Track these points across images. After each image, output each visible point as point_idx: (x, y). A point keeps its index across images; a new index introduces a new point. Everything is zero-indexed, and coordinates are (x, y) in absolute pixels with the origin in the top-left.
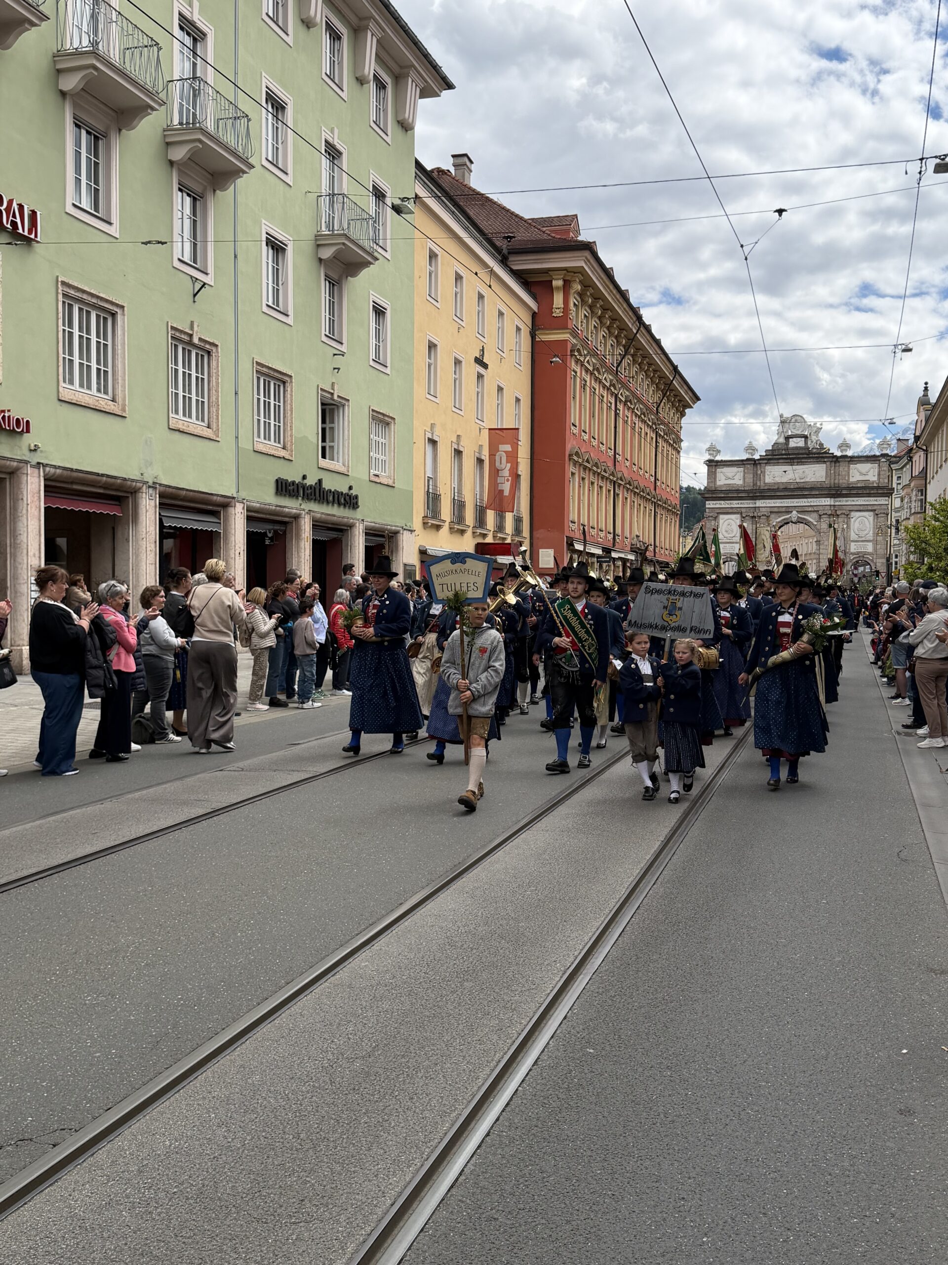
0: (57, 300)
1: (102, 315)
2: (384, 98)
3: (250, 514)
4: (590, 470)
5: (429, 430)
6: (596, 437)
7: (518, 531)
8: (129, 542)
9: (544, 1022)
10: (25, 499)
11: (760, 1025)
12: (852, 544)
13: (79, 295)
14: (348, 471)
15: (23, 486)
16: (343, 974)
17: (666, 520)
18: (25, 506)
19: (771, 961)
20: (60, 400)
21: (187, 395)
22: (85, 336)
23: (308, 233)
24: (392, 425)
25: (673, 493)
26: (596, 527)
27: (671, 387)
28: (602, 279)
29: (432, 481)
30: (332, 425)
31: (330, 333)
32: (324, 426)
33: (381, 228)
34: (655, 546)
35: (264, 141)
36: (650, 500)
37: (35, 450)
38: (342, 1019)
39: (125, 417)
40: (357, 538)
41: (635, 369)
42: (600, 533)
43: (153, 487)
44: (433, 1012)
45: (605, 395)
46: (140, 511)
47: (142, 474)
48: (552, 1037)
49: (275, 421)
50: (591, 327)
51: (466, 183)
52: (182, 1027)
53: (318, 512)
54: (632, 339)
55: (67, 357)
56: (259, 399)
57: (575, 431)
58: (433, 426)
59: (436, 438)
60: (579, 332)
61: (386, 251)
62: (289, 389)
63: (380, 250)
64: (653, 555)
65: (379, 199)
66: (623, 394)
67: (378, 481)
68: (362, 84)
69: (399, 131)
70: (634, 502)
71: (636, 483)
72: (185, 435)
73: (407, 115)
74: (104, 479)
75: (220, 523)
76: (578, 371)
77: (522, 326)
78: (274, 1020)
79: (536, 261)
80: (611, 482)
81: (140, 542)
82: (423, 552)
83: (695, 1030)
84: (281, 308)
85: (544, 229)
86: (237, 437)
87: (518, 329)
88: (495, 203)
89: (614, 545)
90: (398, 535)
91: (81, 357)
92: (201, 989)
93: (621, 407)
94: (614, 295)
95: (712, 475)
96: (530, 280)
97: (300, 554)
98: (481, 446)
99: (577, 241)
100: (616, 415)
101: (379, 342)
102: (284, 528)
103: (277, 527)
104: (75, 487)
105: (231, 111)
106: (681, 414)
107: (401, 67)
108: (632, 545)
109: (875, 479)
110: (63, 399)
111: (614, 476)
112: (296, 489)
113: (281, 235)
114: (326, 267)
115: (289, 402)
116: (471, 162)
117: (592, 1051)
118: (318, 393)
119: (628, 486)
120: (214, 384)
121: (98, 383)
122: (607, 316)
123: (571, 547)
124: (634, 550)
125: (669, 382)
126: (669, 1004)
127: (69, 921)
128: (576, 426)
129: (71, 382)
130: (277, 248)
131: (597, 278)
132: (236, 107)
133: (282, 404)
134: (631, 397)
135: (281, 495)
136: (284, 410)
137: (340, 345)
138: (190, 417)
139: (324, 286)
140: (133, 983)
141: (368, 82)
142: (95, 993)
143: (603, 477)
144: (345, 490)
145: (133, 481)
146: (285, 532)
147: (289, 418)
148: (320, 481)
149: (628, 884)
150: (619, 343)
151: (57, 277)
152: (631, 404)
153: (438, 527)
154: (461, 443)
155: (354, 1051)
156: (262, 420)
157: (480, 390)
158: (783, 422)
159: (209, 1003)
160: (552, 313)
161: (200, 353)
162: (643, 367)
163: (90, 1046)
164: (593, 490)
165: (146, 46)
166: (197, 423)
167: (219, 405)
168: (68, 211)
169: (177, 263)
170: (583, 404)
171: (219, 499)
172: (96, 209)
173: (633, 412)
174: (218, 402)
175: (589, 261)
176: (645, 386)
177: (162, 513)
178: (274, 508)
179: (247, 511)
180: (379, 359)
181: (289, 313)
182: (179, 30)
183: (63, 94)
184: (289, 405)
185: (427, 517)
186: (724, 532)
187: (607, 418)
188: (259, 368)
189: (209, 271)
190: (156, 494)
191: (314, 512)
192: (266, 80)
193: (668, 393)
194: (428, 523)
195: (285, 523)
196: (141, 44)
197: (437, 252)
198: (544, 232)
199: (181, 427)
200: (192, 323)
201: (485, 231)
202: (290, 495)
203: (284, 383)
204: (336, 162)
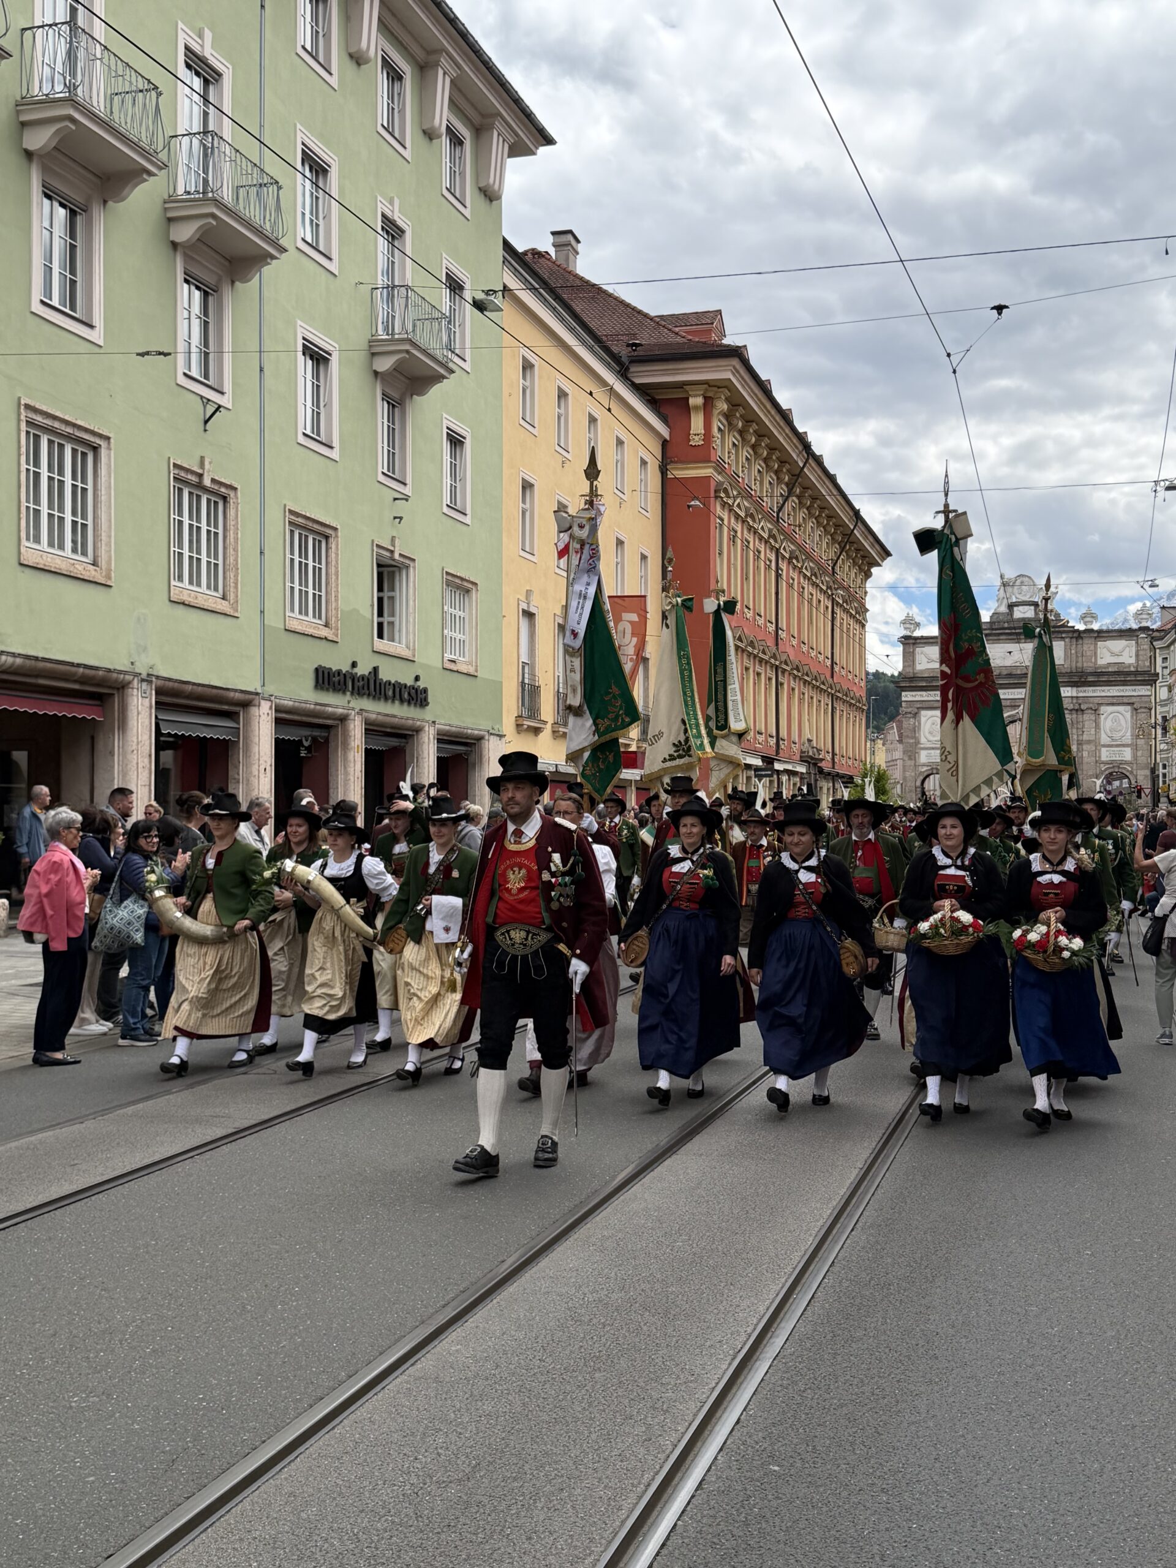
0: (19, 430)
1: (80, 449)
2: (460, 158)
3: (280, 715)
5: (523, 598)
6: (751, 607)
8: (113, 755)
9: (709, 1428)
11: (1007, 1428)
12: (1104, 750)
13: (49, 422)
14: (414, 656)
16: (426, 1362)
17: (848, 719)
19: (1019, 1337)
20: (21, 565)
21: (195, 555)
22: (56, 477)
23: (360, 340)
24: (474, 592)
25: (857, 681)
26: (752, 728)
27: (851, 540)
28: (756, 395)
29: (528, 667)
30: (391, 594)
31: (389, 471)
33: (457, 330)
34: (834, 754)
35: (299, 217)
36: (825, 691)
38: (427, 1427)
39: (110, 586)
40: (425, 746)
41: (802, 514)
42: (758, 736)
43: (147, 681)
44: (554, 1416)
45: (762, 550)
46: (129, 714)
47: (132, 663)
48: (721, 1450)
49: (314, 589)
50: (742, 459)
51: (570, 268)
52: (207, 1438)
53: (373, 712)
54: (797, 475)
55: (32, 506)
56: (292, 560)
58: (529, 593)
59: (533, 610)
60: (726, 466)
61: (465, 361)
62: (333, 546)
63: (456, 359)
64: (830, 765)
65: (455, 292)
66: (787, 548)
67: (455, 669)
68: (431, 139)
69: (481, 201)
70: (804, 694)
71: (806, 668)
72: (192, 610)
73: (492, 181)
74: (81, 670)
75: (239, 728)
76: (726, 517)
77: (648, 458)
78: (333, 1428)
79: (665, 372)
80: (772, 667)
81: (129, 757)
83: (918, 1437)
84: (323, 438)
85: (677, 329)
87: (644, 463)
88: (610, 295)
89: (777, 753)
90: (483, 741)
91: (51, 506)
92: (231, 1386)
93: (783, 565)
94: (772, 416)
95: (909, 657)
96: (657, 397)
97: (348, 770)
99: (721, 345)
100: (778, 576)
101: (455, 482)
102: (326, 734)
103: (316, 733)
104: (42, 681)
106: (866, 575)
107: (483, 116)
108: (802, 752)
109: (1133, 661)
110: (26, 563)
111: (776, 660)
112: (342, 681)
113: (323, 341)
114: (383, 381)
115: (333, 563)
116: (578, 241)
117: (776, 1468)
119: (795, 672)
120: (232, 540)
121: (74, 542)
122: (763, 444)
124: (805, 759)
125: (849, 532)
126: (881, 1401)
127: (43, 1289)
129: (37, 540)
130: (318, 358)
131: (749, 395)
132: (262, 170)
133: (323, 566)
134: (798, 553)
135: (322, 689)
136: (327, 573)
137: (402, 486)
138: (199, 585)
139: (382, 408)
140: (136, 1377)
141: (440, 136)
142: (85, 1391)
143: (761, 661)
144: (410, 682)
145: (120, 672)
146: (327, 740)
147: (334, 585)
148: (376, 670)
149: (816, 1229)
150: (780, 480)
151: (19, 399)
152: (798, 562)
153: (537, 731)
155: (446, 1471)
156: (297, 587)
158: (1004, 585)
159: (242, 1406)
160: (690, 440)
161: (213, 499)
162: (813, 511)
163: (80, 1468)
164: (748, 679)
165: (141, 91)
166: (208, 592)
167: (238, 569)
168: (33, 310)
169: (182, 380)
170: (732, 562)
171: (238, 696)
172: (73, 308)
173: (800, 572)
174: (237, 564)
175: (738, 372)
176: (817, 538)
177: (159, 717)
178: (312, 706)
179: (276, 711)
180: (455, 505)
181: (334, 445)
182: (186, 69)
183: (29, 155)
184: (333, 568)
185: (521, 717)
186: (927, 735)
187: (765, 580)
188: (293, 517)
189: (225, 390)
190: (151, 689)
191: (366, 711)
192: (303, 135)
193: (848, 547)
194: (523, 725)
195: (327, 727)
196: (134, 88)
197: (533, 361)
198: (676, 334)
199: (187, 599)
200: (203, 459)
201: (598, 332)
202: (334, 689)
203: (327, 537)
204: (396, 243)
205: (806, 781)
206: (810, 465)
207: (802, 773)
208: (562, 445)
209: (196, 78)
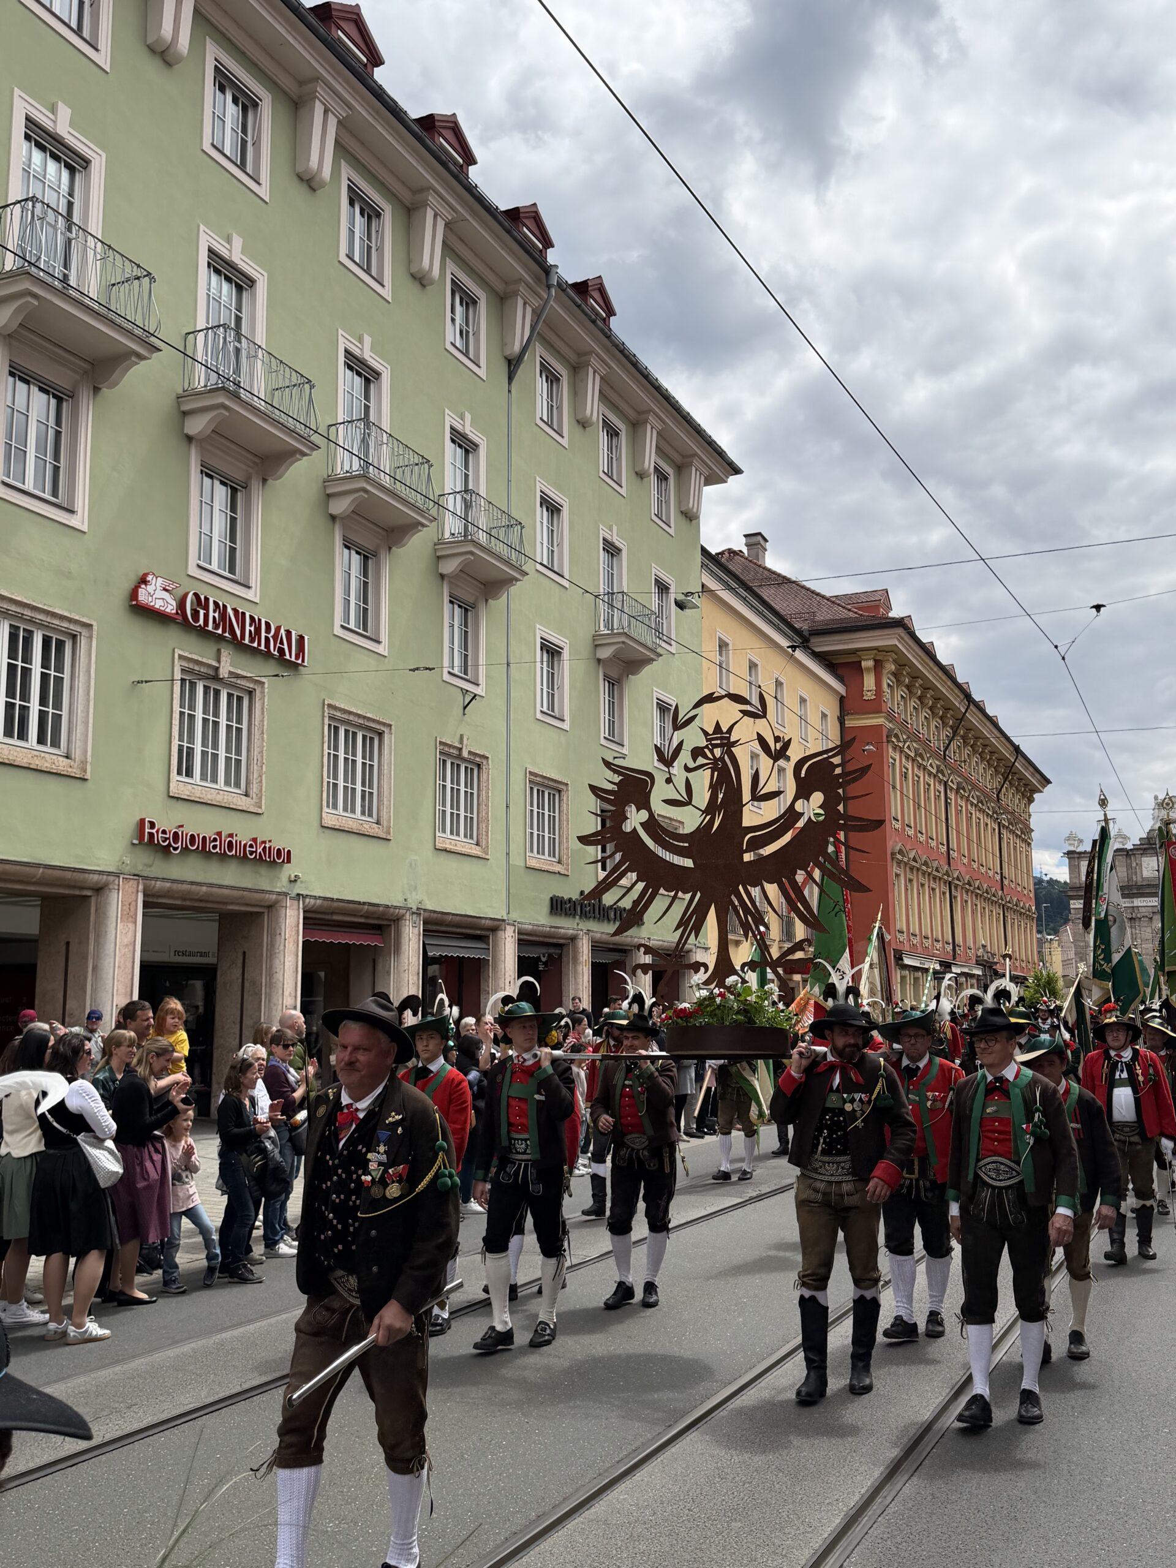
0: (323, 724)
1: (369, 735)
2: (665, 490)
3: (521, 937)
4: (918, 869)
6: (924, 832)
8: (390, 974)
10: (283, 934)
13: (345, 716)
15: (282, 920)
17: (1019, 926)
18: (283, 941)
20: (323, 827)
21: (455, 812)
22: (351, 757)
23: (585, 634)
25: (1025, 892)
26: (930, 936)
27: (1013, 770)
28: (920, 656)
31: (609, 735)
33: (665, 621)
35: (538, 545)
36: (996, 902)
37: (296, 881)
39: (390, 840)
41: (968, 750)
42: (935, 943)
43: (417, 913)
45: (932, 783)
46: (403, 941)
47: (405, 900)
49: (549, 833)
50: (910, 709)
51: (760, 563)
53: (596, 932)
54: (961, 719)
55: (331, 781)
56: (532, 811)
57: (896, 827)
60: (896, 715)
61: (671, 644)
62: (565, 799)
63: (664, 645)
65: (662, 592)
66: (954, 780)
68: (642, 478)
69: (683, 520)
70: (976, 905)
71: (977, 883)
72: (453, 855)
73: (691, 505)
74: (368, 907)
75: (489, 949)
76: (897, 758)
77: (828, 712)
79: (841, 642)
80: (945, 883)
81: (402, 976)
84: (557, 713)
86: (508, 854)
87: (824, 716)
88: (794, 582)
89: (954, 959)
91: (346, 780)
93: (952, 796)
94: (933, 671)
95: (1072, 869)
96: (834, 662)
97: (578, 979)
99: (888, 618)
100: (947, 804)
101: (664, 741)
102: (560, 952)
103: (552, 951)
104: (336, 917)
105: (503, 519)
106: (1029, 800)
107: (684, 457)
108: (977, 957)
110: (326, 825)
111: (949, 876)
112: (572, 908)
113: (556, 638)
114: (605, 667)
115: (565, 812)
116: (766, 540)
119: (967, 886)
120: (484, 798)
121: (363, 806)
122: (928, 695)
123: (900, 962)
124: (979, 963)
125: (1011, 765)
128: (898, 820)
129: (335, 807)
130: (552, 652)
131: (914, 656)
132: (509, 515)
133: (556, 815)
134: (964, 784)
135: (556, 914)
136: (559, 821)
137: (620, 747)
138: (458, 834)
139: (603, 687)
141: (650, 476)
143: (934, 879)
144: (628, 906)
145: (396, 907)
146: (560, 956)
147: (564, 830)
150: (945, 724)
151: (324, 700)
152: (965, 791)
153: (737, 944)
156: (535, 832)
157: (781, 785)
158: (1159, 805)
160: (863, 696)
161: (470, 767)
162: (977, 749)
164: (924, 894)
165: (417, 464)
166: (465, 840)
167: (488, 821)
168: (336, 633)
169: (446, 677)
170: (905, 794)
171: (487, 922)
172: (365, 629)
173: (967, 800)
174: (488, 817)
175: (902, 638)
176: (981, 770)
177: (426, 942)
178: (548, 929)
179: (518, 933)
181: (565, 718)
182: (453, 445)
183: (333, 518)
184: (564, 816)
187: (936, 807)
188: (532, 777)
189: (480, 682)
190: (420, 920)
191: (592, 931)
192: (541, 485)
193: (1010, 777)
195: (560, 946)
196: (411, 463)
197: (727, 641)
198: (849, 610)
199: (448, 846)
200: (462, 736)
201: (783, 613)
202: (566, 914)
203: (560, 791)
204: (615, 558)
206: (971, 710)
207: (978, 975)
209: (458, 450)
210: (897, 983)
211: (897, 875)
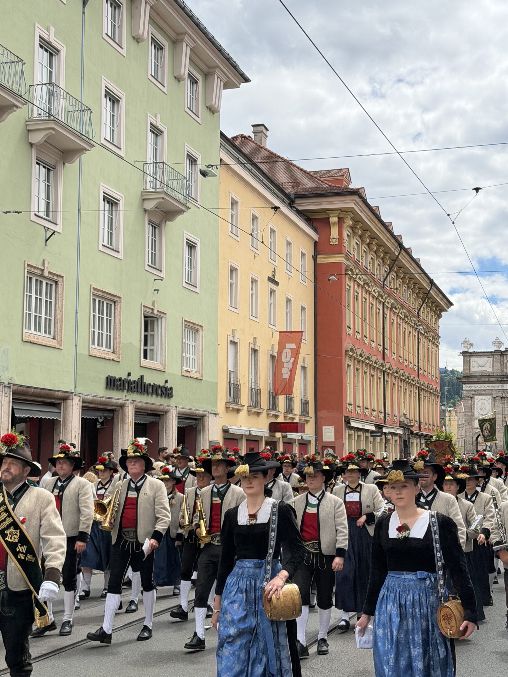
2: (196, 91)
3: (85, 405)
4: (363, 362)
5: (230, 334)
6: (368, 336)
7: (305, 412)
14: (165, 369)
17: (429, 401)
21: (38, 315)
23: (136, 191)
24: (201, 331)
25: (434, 379)
26: (369, 407)
27: (428, 296)
28: (369, 216)
29: (233, 374)
30: (152, 333)
31: (152, 263)
32: (146, 333)
33: (193, 185)
34: (420, 423)
35: (103, 126)
36: (414, 385)
40: (171, 421)
41: (399, 281)
42: (373, 412)
43: (8, 387)
45: (374, 303)
47: (0, 377)
49: (107, 331)
50: (361, 252)
51: (262, 146)
53: (140, 402)
54: (395, 260)
56: (94, 316)
57: (349, 333)
58: (234, 331)
59: (236, 340)
60: (352, 256)
61: (197, 201)
62: (118, 307)
63: (192, 201)
64: (418, 429)
65: (192, 164)
66: (390, 302)
67: (189, 376)
68: (179, 81)
69: (208, 113)
70: (401, 387)
71: (402, 372)
72: (35, 346)
73: (214, 102)
75: (60, 413)
76: (352, 285)
77: (306, 252)
79: (315, 203)
80: (381, 372)
82: (225, 431)
84: (114, 247)
86: (76, 346)
87: (303, 254)
88: (285, 161)
89: (385, 422)
90: (205, 417)
93: (387, 312)
94: (379, 227)
95: (467, 364)
96: (311, 217)
97: (125, 435)
98: (273, 345)
99: (348, 188)
100: (384, 317)
102: (112, 415)
103: (106, 414)
105: (77, 106)
106: (438, 316)
107: (209, 68)
108: (400, 421)
111: (383, 367)
112: (122, 385)
113: (115, 193)
114: (149, 215)
115: (118, 317)
116: (267, 130)
118: (141, 309)
119: (395, 374)
120: (60, 306)
122: (374, 243)
123: (348, 425)
124: (402, 426)
125: (427, 292)
128: (350, 328)
130: (111, 202)
131: (365, 216)
132: (81, 103)
133: (112, 319)
134: (396, 305)
135: (110, 389)
136: (114, 323)
137: (160, 272)
138: (40, 331)
139: (148, 229)
141: (184, 80)
143: (374, 368)
144: (162, 384)
146: (113, 418)
147: (118, 329)
148: (142, 377)
150: (384, 263)
152: (396, 309)
153: (238, 411)
154: (257, 344)
156: (97, 331)
157: (272, 302)
160: (330, 242)
161: (49, 282)
162: (405, 280)
164: (366, 378)
165: (13, 62)
166: (45, 335)
167: (62, 322)
169: (33, 218)
170: (356, 310)
171: (60, 394)
173: (398, 316)
174: (62, 319)
175: (358, 203)
176: (408, 295)
177: (14, 407)
178: (104, 399)
179: (83, 402)
180: (191, 282)
181: (120, 250)
182: (40, 49)
184: (118, 320)
185: (229, 403)
186: (479, 410)
187: (376, 321)
188: (95, 292)
189: (58, 223)
190: (10, 392)
191: (136, 401)
192: (106, 82)
193: (427, 301)
194: (229, 407)
195: (113, 411)
196: (9, 61)
197: (237, 200)
198: (322, 182)
199: (33, 340)
200: (44, 261)
201: (276, 181)
202: (117, 389)
203: (115, 302)
204: (158, 138)
205: (403, 439)
206: (402, 254)
207: (400, 434)
208: (255, 246)
209: (45, 53)
210: (346, 439)
211: (349, 366)
